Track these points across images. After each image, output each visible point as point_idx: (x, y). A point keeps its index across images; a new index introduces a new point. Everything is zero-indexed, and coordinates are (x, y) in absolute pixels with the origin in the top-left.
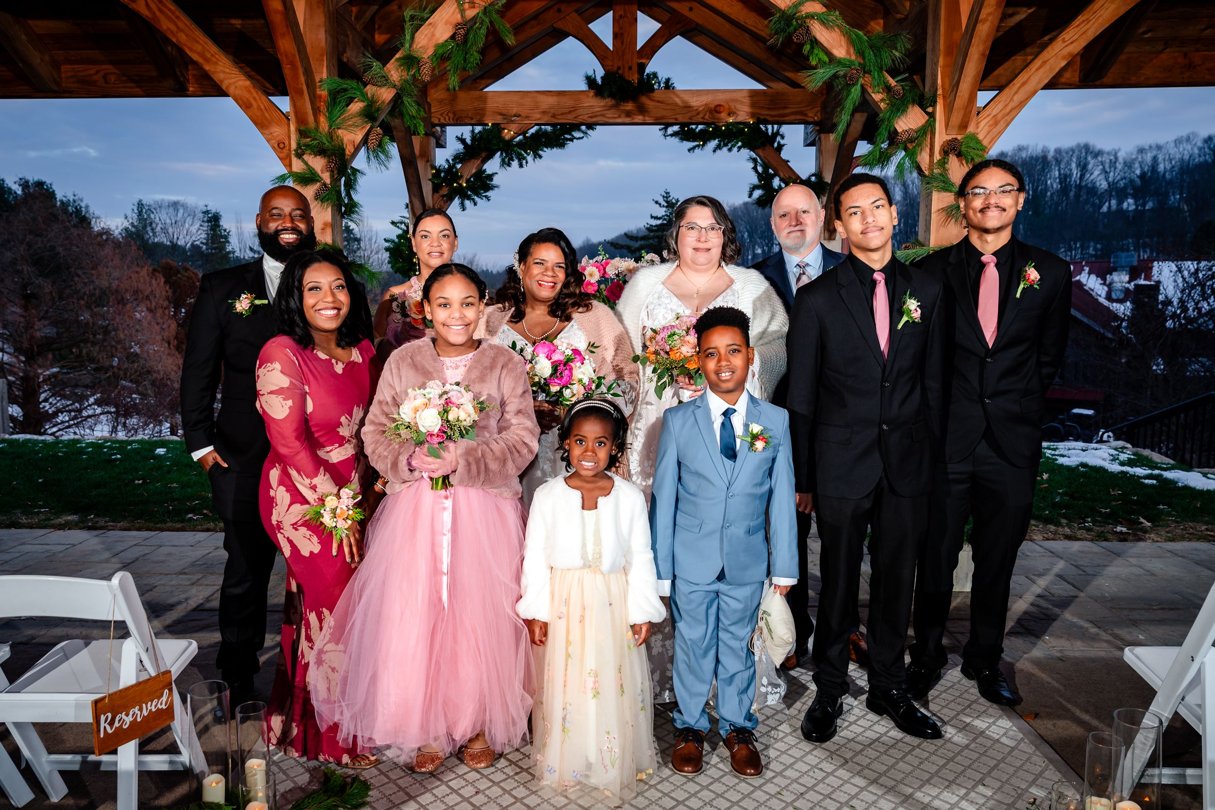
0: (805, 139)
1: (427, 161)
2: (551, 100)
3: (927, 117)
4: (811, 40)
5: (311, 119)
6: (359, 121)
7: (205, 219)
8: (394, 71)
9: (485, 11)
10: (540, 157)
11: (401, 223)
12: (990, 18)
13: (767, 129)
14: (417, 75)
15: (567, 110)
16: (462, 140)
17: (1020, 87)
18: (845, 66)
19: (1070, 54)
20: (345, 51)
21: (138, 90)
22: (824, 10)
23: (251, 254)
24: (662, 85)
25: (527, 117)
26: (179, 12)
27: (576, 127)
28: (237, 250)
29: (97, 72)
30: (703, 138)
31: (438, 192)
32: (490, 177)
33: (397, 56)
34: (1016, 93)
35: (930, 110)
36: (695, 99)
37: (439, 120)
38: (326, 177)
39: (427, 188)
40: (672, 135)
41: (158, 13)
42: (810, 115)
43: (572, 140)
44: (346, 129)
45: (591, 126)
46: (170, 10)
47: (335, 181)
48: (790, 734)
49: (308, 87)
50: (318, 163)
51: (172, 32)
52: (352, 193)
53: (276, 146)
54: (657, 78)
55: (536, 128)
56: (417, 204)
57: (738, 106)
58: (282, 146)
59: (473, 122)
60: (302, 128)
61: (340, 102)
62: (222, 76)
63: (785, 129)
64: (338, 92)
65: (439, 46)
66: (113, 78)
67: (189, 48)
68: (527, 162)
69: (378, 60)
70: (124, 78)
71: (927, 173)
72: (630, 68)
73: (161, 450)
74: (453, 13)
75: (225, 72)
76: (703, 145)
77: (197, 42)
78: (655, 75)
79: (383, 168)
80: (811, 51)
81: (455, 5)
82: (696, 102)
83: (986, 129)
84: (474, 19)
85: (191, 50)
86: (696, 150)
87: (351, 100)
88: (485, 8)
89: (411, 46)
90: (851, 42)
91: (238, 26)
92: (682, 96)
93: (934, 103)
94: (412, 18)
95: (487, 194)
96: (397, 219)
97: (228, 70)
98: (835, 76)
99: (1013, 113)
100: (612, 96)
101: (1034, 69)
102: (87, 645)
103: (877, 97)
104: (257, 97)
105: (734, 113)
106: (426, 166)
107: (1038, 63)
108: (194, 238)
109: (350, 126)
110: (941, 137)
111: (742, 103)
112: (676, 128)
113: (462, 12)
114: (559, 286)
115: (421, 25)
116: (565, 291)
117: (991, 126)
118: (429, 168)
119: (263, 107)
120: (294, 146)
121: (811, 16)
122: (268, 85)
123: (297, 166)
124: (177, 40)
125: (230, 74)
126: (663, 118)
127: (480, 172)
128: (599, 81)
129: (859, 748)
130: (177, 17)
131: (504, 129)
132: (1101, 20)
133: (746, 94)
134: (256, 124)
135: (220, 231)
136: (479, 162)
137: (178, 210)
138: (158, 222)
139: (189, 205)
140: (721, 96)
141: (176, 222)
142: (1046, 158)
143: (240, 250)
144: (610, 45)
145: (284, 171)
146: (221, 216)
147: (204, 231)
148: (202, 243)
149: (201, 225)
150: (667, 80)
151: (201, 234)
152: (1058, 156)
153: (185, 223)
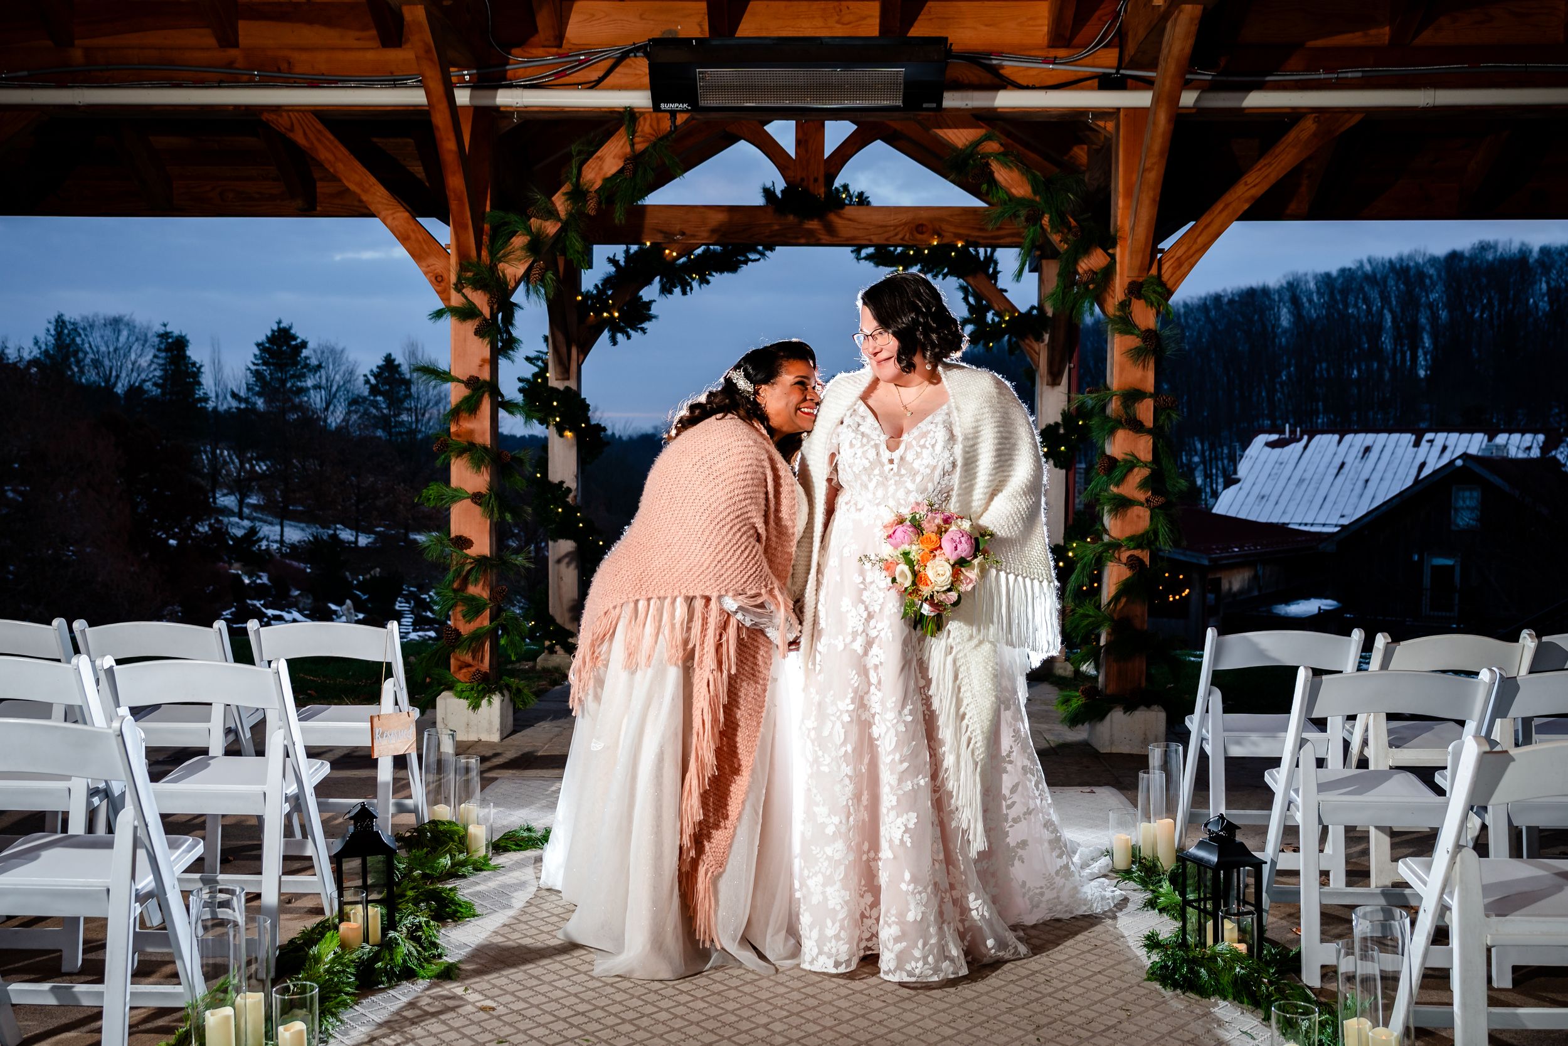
0: (1022, 264)
1: (572, 286)
2: (722, 216)
3: (1109, 259)
4: (989, 180)
5: (473, 252)
6: (521, 255)
7: (163, 346)
8: (560, 202)
9: (655, 146)
10: (708, 282)
11: (538, 359)
13: (978, 253)
14: (584, 208)
15: (740, 228)
16: (613, 261)
18: (1024, 204)
19: (1252, 197)
22: (1002, 149)
23: (234, 404)
24: (854, 199)
25: (693, 236)
27: (752, 247)
28: (213, 395)
29: (213, 189)
30: (905, 262)
31: (584, 323)
32: (648, 305)
33: (564, 189)
35: (1110, 251)
36: (893, 217)
38: (486, 312)
39: (572, 317)
40: (866, 258)
43: (746, 263)
44: (507, 263)
45: (769, 247)
47: (494, 316)
51: (330, 163)
52: (510, 327)
53: (433, 279)
54: (848, 191)
55: (703, 248)
56: (560, 336)
57: (945, 226)
58: (439, 279)
59: (628, 241)
60: (464, 262)
61: (502, 236)
62: (379, 206)
63: (1000, 253)
64: (501, 226)
65: (607, 179)
66: (230, 195)
67: (346, 178)
68: (691, 289)
69: (544, 194)
71: (1110, 315)
72: (816, 180)
74: (623, 146)
75: (382, 203)
77: (357, 173)
78: (846, 187)
80: (989, 191)
81: (625, 141)
82: (893, 221)
83: (1170, 270)
84: (644, 151)
85: (348, 180)
87: (514, 233)
88: (655, 142)
89: (578, 180)
91: (380, 144)
92: (878, 212)
93: (1114, 244)
94: (579, 153)
95: (643, 325)
96: (532, 354)
97: (386, 203)
98: (1015, 216)
99: (1197, 256)
100: (795, 212)
103: (1056, 238)
104: (416, 229)
105: (939, 234)
106: (570, 292)
108: (143, 376)
109: (512, 260)
110: (1122, 278)
111: (948, 222)
112: (871, 250)
113: (632, 145)
115: (589, 159)
117: (1174, 268)
118: (574, 294)
119: (421, 239)
120: (453, 279)
121: (989, 157)
123: (456, 300)
124: (335, 170)
126: (854, 238)
127: (636, 299)
128: (779, 194)
130: (336, 147)
131: (665, 249)
132: (1282, 164)
134: (414, 255)
135: (186, 365)
136: (634, 287)
137: (119, 331)
138: (88, 350)
139: (137, 323)
140: (924, 214)
141: (116, 350)
142: (1528, 262)
143: (217, 396)
144: (792, 153)
145: (441, 305)
146: (188, 341)
147: (160, 365)
148: (155, 384)
149: (155, 356)
150: (861, 194)
151: (155, 370)
152: (1546, 259)
153: (129, 351)
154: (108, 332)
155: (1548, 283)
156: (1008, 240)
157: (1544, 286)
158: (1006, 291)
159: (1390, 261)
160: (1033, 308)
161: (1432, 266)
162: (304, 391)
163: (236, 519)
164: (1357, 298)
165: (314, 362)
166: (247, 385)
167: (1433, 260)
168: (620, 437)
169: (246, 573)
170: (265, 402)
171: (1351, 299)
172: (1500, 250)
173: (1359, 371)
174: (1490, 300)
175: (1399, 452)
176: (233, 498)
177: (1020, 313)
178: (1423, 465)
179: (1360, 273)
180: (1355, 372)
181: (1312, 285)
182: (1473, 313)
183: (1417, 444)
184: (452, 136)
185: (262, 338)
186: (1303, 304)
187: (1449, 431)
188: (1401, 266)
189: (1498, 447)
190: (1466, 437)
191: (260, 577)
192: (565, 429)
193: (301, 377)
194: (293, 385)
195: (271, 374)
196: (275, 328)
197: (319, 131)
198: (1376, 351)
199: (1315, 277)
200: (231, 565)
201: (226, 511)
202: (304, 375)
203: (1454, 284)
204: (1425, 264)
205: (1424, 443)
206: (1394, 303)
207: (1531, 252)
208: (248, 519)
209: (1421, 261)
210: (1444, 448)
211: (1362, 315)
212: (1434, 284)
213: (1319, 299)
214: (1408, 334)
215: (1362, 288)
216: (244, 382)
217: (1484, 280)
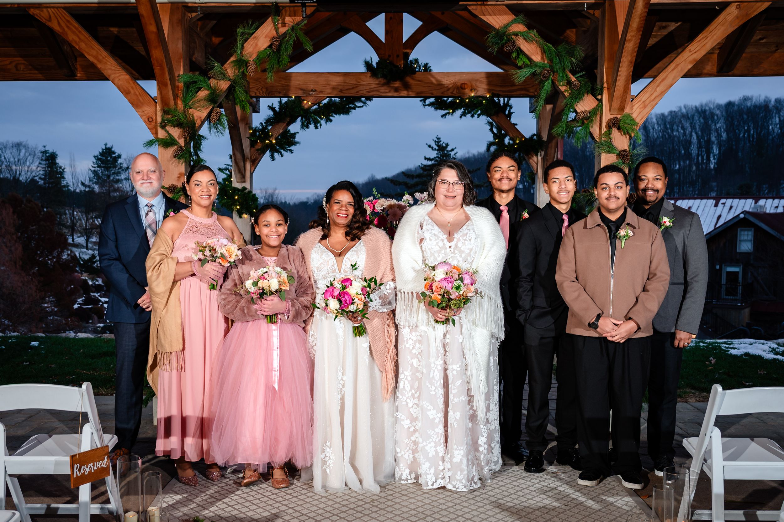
0: (530, 108)
1: (246, 124)
2: (339, 80)
3: (597, 102)
4: (517, 50)
5: (172, 102)
6: (204, 103)
7: (44, 158)
8: (230, 70)
9: (293, 29)
10: (331, 121)
11: (226, 169)
12: (634, 39)
13: (499, 101)
14: (245, 72)
15: (351, 87)
16: (272, 108)
17: (661, 82)
18: (540, 67)
19: (694, 60)
20: (194, 54)
21: (40, 75)
22: (526, 29)
23: (83, 188)
24: (422, 68)
25: (321, 92)
26: (81, 29)
27: (358, 99)
28: (71, 184)
29: (11, 63)
30: (453, 107)
31: (254, 147)
32: (293, 135)
33: (232, 59)
34: (658, 86)
35: (599, 97)
36: (446, 79)
37: (256, 93)
38: (182, 142)
39: (246, 144)
40: (429, 105)
41: (66, 29)
42: (531, 91)
43: (354, 108)
44: (195, 109)
45: (369, 98)
46: (74, 27)
47: (187, 144)
48: (489, 504)
49: (171, 81)
50: (176, 132)
51: (76, 42)
52: (199, 152)
53: (146, 120)
54: (418, 63)
55: (328, 99)
56: (239, 156)
57: (478, 84)
58: (150, 120)
59: (281, 95)
60: (166, 109)
61: (191, 91)
62: (110, 72)
63: (513, 101)
64: (190, 84)
65: (260, 53)
66: (22, 67)
67: (87, 53)
68: (321, 125)
69: (219, 62)
70: (30, 67)
71: (598, 140)
72: (398, 56)
73: (35, 343)
74: (271, 30)
75: (112, 69)
76: (453, 112)
77: (93, 49)
78: (416, 61)
79: (220, 134)
80: (517, 57)
81: (272, 25)
82: (446, 81)
83: (638, 110)
84: (285, 34)
85: (89, 54)
86: (447, 116)
87: (199, 89)
88: (293, 27)
89: (241, 53)
90: (543, 52)
91: (116, 32)
92: (436, 76)
93: (602, 94)
94: (243, 34)
95: (291, 148)
96: (223, 167)
97: (113, 68)
98: (534, 74)
99: (656, 100)
100: (384, 76)
101: (670, 70)
102: (50, 436)
103: (562, 88)
104: (134, 86)
105: (475, 90)
106: (245, 128)
107: (672, 65)
108: (34, 174)
109: (198, 106)
110: (606, 116)
111: (480, 82)
112: (432, 100)
113: (277, 29)
114: (350, 217)
115: (248, 39)
116: (354, 220)
117: (641, 108)
118: (248, 129)
119: (138, 93)
120: (159, 120)
121: (516, 34)
122: (134, 72)
123: (161, 134)
124: (79, 47)
125: (115, 70)
126: (422, 92)
127: (286, 132)
128: (375, 65)
129: (531, 510)
130: (80, 32)
131: (304, 100)
132: (715, 37)
133: (483, 75)
134: (133, 104)
135: (56, 168)
136: (285, 124)
137: (20, 150)
138: (4, 160)
139: (30, 146)
140: (465, 77)
141: (18, 160)
142: (768, 107)
143: (73, 184)
144: (383, 39)
145: (152, 137)
146: (57, 155)
147: (42, 168)
148: (40, 178)
149: (40, 163)
150: (426, 65)
151: (40, 170)
152: (778, 105)
153: (26, 161)
154: (15, 150)
155: (779, 118)
156: (518, 93)
157: (777, 119)
158: (516, 125)
159: (696, 107)
160: (534, 135)
161: (718, 109)
162: (118, 181)
163: (85, 250)
164: (678, 126)
165: (125, 165)
166: (90, 178)
167: (719, 107)
168: (289, 203)
169: (90, 279)
170: (99, 187)
171: (675, 127)
172: (754, 100)
173: (680, 165)
174: (749, 127)
175: (707, 209)
176: (82, 238)
177: (525, 138)
178: (719, 217)
179: (680, 113)
180: (678, 166)
181: (654, 120)
182: (739, 135)
183: (716, 205)
184: (153, 22)
185: (97, 153)
186: (649, 130)
187: (734, 198)
188: (702, 110)
189: (761, 206)
190: (743, 201)
191: (97, 281)
192: (243, 213)
193: (118, 173)
194: (114, 178)
195: (102, 172)
196: (104, 148)
197: (68, 21)
198: (688, 155)
199: (656, 116)
200: (82, 274)
201: (78, 246)
202: (119, 173)
203: (730, 119)
204: (714, 108)
205: (720, 204)
206: (698, 129)
207: (770, 101)
208: (91, 249)
209: (712, 107)
210: (731, 207)
211: (681, 136)
212: (719, 119)
213: (658, 128)
214: (706, 146)
215: (681, 122)
216: (87, 177)
217: (745, 117)
